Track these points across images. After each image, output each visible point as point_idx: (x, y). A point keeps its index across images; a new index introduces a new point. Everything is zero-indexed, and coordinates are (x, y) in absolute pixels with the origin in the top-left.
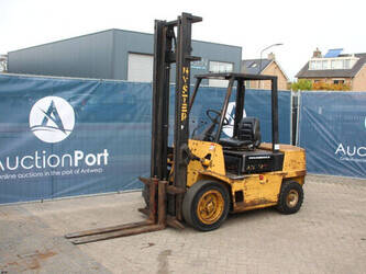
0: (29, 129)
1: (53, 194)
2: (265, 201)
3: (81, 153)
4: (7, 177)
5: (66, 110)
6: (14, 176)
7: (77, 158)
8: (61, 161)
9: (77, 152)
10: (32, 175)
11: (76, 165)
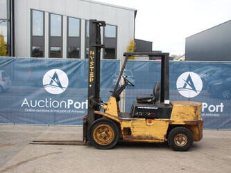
0: (42, 86)
1: (55, 122)
2: (152, 138)
3: (72, 101)
7: (69, 104)
8: (59, 104)
11: (69, 107)
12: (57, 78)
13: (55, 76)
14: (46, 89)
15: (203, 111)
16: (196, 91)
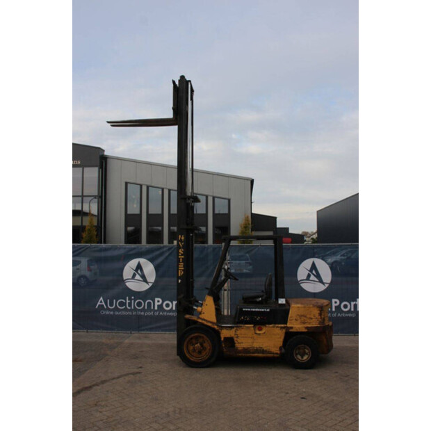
1: (139, 328)
2: (263, 351)
3: (161, 300)
4: (107, 313)
5: (149, 269)
6: (112, 313)
7: (157, 304)
8: (144, 304)
9: (156, 299)
10: (125, 313)
11: (156, 308)
12: (142, 270)
13: (139, 267)
14: (127, 284)
15: (334, 309)
16: (323, 283)
